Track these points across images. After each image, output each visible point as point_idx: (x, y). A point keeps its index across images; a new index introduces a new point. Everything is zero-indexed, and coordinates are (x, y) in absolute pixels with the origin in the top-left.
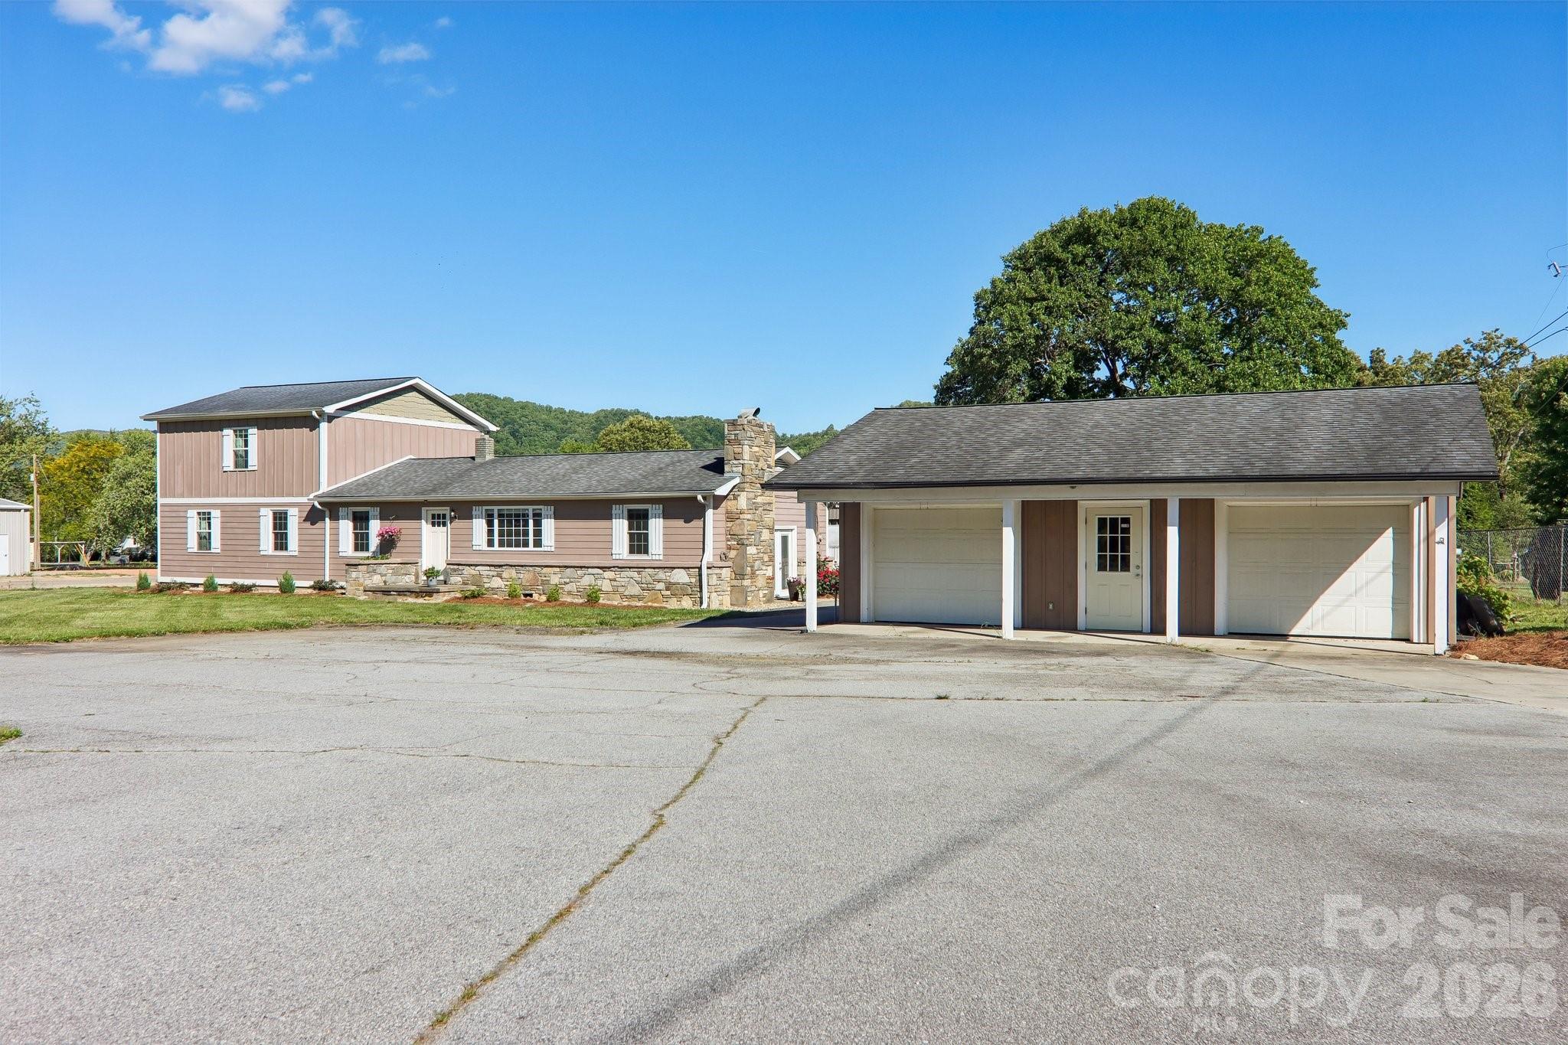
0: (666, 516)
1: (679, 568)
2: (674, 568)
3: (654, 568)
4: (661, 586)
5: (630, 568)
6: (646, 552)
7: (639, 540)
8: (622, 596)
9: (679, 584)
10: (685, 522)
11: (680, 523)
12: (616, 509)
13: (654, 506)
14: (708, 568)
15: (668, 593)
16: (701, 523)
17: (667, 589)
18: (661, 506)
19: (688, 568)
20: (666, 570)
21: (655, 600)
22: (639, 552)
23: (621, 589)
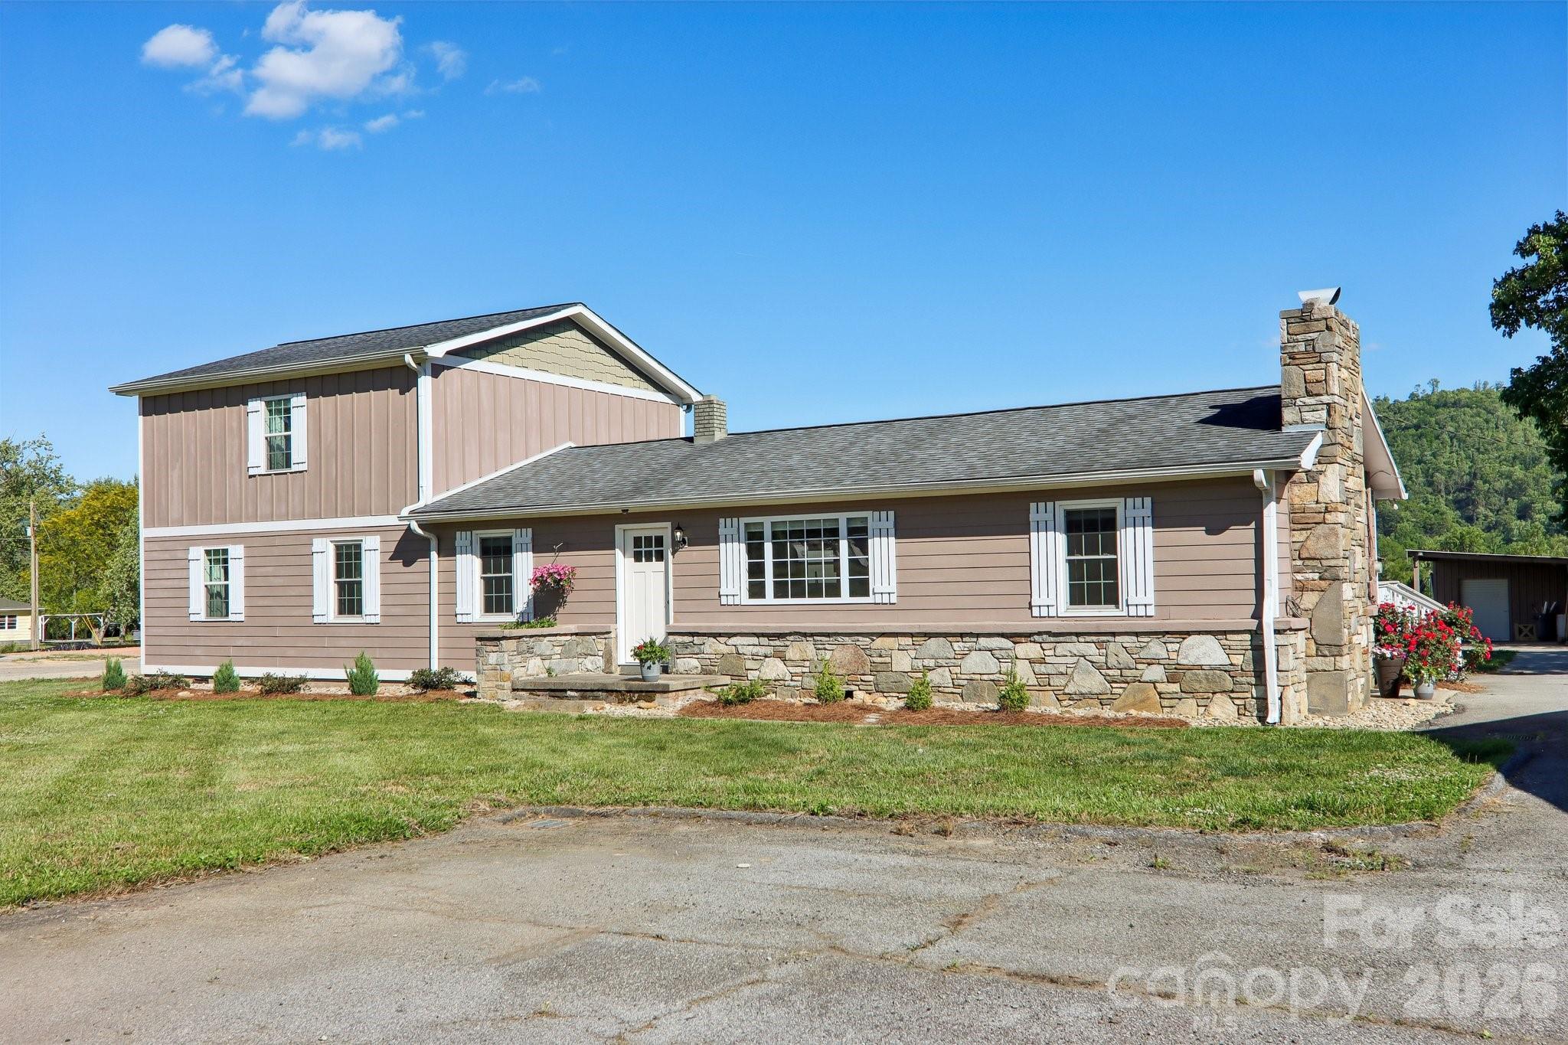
0: (1159, 521)
1: (1199, 633)
2: (1189, 633)
3: (1137, 634)
4: (1156, 673)
5: (1078, 635)
6: (1112, 598)
7: (1094, 574)
8: (1061, 696)
9: (1201, 667)
10: (1209, 532)
11: (1198, 534)
12: (1037, 512)
13: (1130, 501)
14: (1277, 632)
15: (1175, 687)
16: (1247, 534)
17: (1171, 680)
18: (1148, 501)
19: (1225, 633)
20: (1167, 638)
21: (1141, 704)
22: (1094, 600)
23: (1057, 681)
